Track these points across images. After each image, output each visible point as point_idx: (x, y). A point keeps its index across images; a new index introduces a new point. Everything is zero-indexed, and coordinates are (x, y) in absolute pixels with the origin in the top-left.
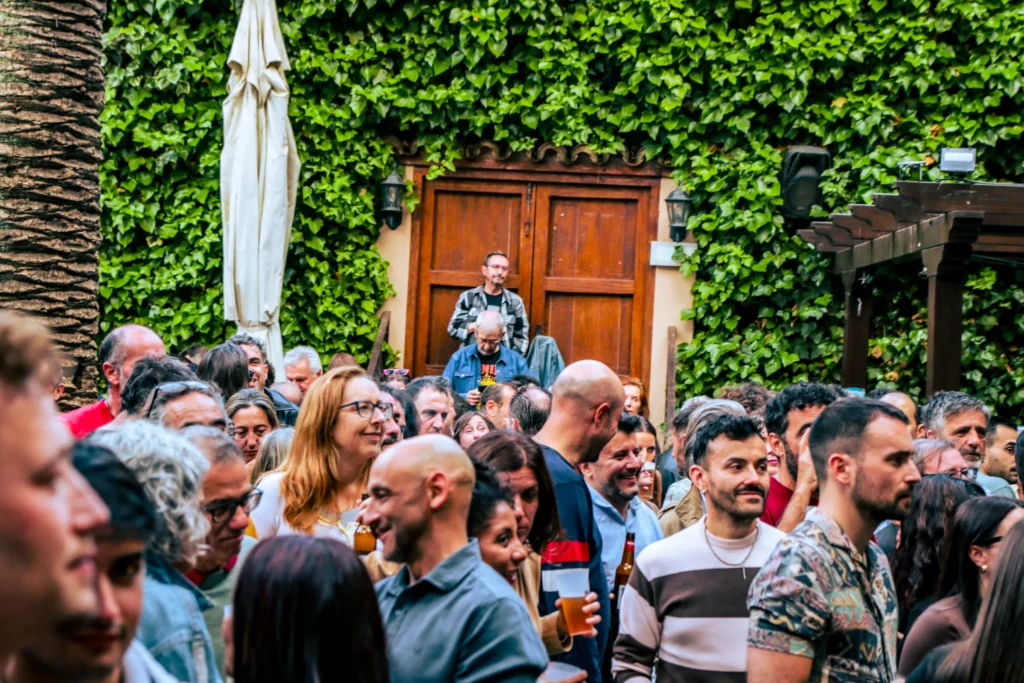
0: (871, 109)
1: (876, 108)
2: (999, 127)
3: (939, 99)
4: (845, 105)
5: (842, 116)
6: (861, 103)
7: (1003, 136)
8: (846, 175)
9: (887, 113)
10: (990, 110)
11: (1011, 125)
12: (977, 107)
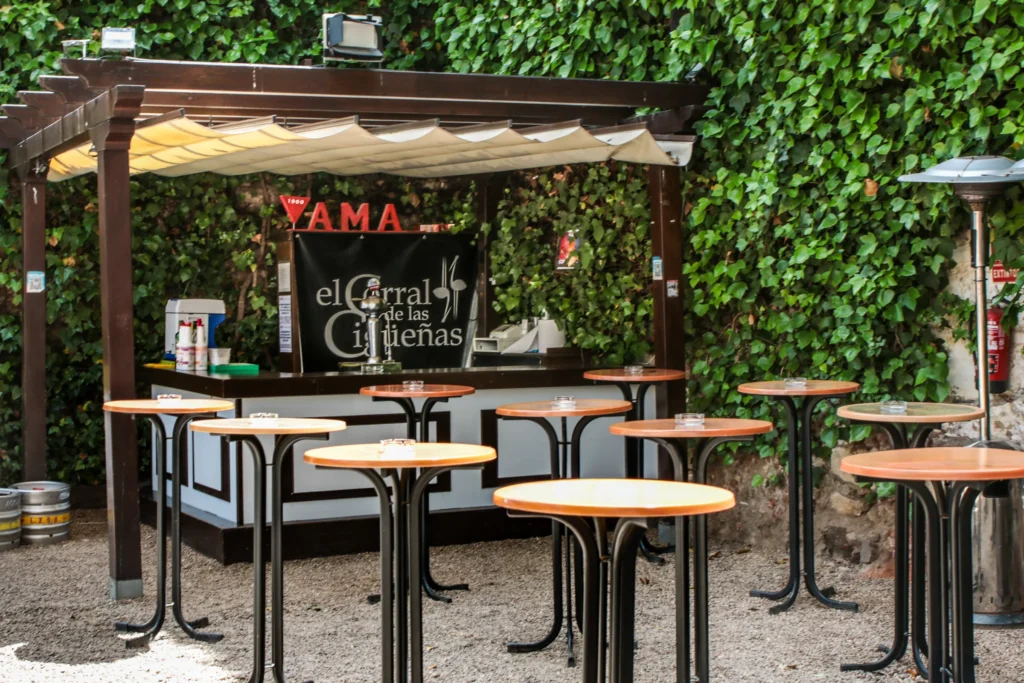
0: (36, 16)
1: (40, 14)
2: (154, 33)
3: (99, 9)
4: (13, 11)
5: (9, 22)
6: (27, 9)
7: (157, 41)
8: (16, 76)
9: (50, 19)
10: (143, 17)
11: (164, 31)
12: (132, 14)
